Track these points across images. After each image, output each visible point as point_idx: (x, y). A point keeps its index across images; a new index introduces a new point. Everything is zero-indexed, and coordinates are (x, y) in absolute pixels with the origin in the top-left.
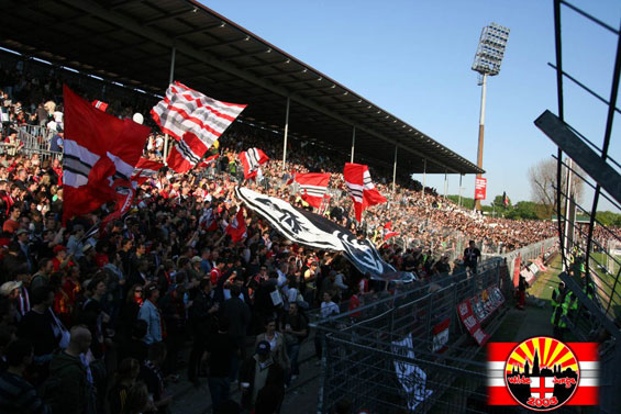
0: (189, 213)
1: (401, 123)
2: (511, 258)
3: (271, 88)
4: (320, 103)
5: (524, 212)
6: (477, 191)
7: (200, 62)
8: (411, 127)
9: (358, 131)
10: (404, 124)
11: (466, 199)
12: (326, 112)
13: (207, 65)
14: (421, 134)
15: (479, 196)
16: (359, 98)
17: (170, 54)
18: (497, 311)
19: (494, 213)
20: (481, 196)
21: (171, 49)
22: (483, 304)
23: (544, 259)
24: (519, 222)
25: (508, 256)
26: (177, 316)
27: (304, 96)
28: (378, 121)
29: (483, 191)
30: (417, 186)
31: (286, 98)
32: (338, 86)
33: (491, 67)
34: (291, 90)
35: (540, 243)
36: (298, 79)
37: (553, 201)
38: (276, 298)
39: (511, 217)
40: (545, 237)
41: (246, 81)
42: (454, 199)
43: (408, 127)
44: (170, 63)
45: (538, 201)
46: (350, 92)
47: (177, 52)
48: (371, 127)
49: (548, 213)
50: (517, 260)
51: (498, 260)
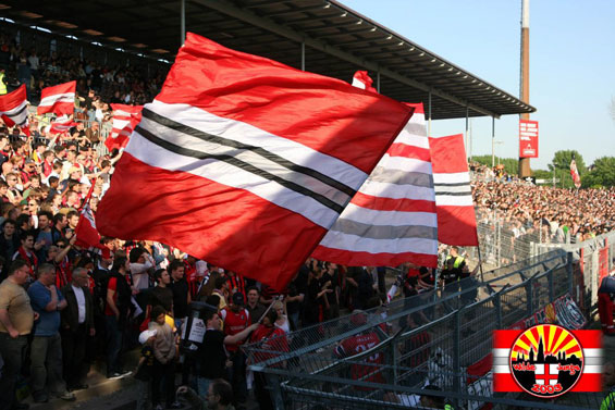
2: (592, 249)
5: (608, 176)
6: (523, 144)
11: (503, 161)
15: (528, 152)
20: (531, 152)
25: (586, 245)
29: (534, 142)
48: (331, 43)
50: (602, 253)
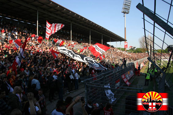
0: (45, 56)
1: (103, 28)
2: (135, 63)
3: (66, 20)
4: (80, 24)
5: (138, 51)
7: (46, 14)
8: (106, 29)
9: (91, 31)
10: (104, 28)
11: (122, 48)
12: (82, 26)
13: (48, 15)
14: (108, 31)
16: (91, 22)
17: (37, 12)
18: (132, 77)
19: (130, 52)
20: (126, 47)
21: (37, 11)
22: (128, 75)
23: (144, 63)
24: (137, 53)
25: (134, 62)
26: (44, 83)
27: (76, 22)
28: (97, 28)
30: (108, 45)
31: (70, 23)
32: (85, 19)
33: (127, 11)
34: (72, 20)
35: (143, 59)
36: (73, 17)
37: (146, 47)
38: (72, 77)
39: (135, 52)
40: (144, 57)
42: (119, 49)
43: (105, 29)
44: (37, 15)
45: (142, 48)
46: (88, 20)
47: (39, 11)
49: (144, 51)
50: (137, 63)
51: (132, 63)
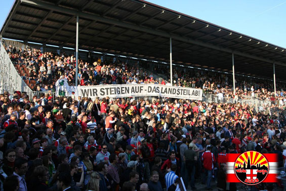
7: (184, 42)
34: (234, 49)
41: (209, 48)
47: (172, 39)
